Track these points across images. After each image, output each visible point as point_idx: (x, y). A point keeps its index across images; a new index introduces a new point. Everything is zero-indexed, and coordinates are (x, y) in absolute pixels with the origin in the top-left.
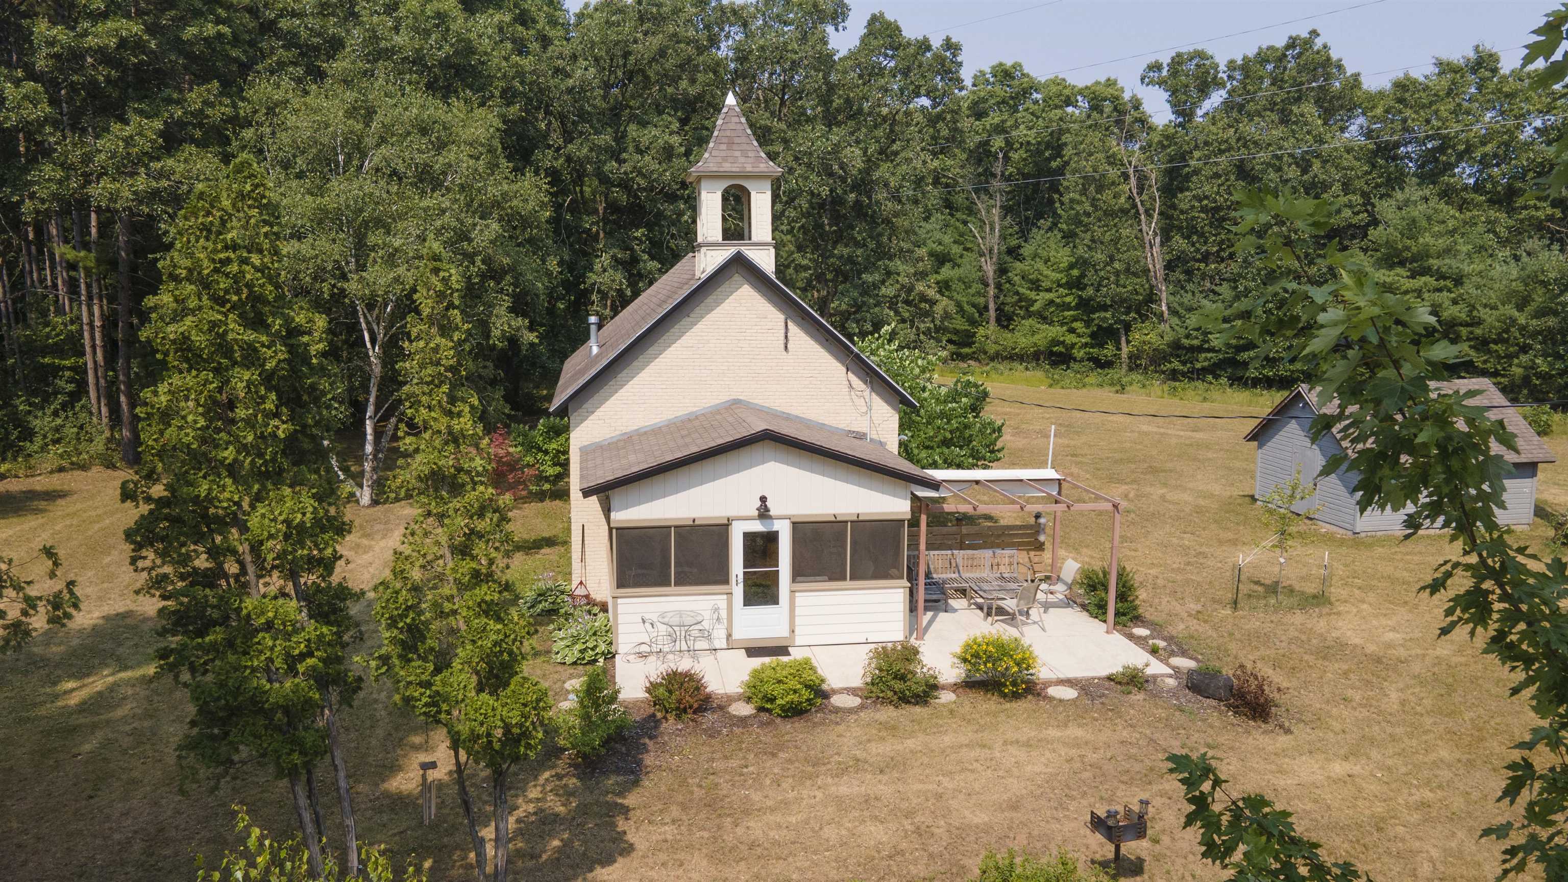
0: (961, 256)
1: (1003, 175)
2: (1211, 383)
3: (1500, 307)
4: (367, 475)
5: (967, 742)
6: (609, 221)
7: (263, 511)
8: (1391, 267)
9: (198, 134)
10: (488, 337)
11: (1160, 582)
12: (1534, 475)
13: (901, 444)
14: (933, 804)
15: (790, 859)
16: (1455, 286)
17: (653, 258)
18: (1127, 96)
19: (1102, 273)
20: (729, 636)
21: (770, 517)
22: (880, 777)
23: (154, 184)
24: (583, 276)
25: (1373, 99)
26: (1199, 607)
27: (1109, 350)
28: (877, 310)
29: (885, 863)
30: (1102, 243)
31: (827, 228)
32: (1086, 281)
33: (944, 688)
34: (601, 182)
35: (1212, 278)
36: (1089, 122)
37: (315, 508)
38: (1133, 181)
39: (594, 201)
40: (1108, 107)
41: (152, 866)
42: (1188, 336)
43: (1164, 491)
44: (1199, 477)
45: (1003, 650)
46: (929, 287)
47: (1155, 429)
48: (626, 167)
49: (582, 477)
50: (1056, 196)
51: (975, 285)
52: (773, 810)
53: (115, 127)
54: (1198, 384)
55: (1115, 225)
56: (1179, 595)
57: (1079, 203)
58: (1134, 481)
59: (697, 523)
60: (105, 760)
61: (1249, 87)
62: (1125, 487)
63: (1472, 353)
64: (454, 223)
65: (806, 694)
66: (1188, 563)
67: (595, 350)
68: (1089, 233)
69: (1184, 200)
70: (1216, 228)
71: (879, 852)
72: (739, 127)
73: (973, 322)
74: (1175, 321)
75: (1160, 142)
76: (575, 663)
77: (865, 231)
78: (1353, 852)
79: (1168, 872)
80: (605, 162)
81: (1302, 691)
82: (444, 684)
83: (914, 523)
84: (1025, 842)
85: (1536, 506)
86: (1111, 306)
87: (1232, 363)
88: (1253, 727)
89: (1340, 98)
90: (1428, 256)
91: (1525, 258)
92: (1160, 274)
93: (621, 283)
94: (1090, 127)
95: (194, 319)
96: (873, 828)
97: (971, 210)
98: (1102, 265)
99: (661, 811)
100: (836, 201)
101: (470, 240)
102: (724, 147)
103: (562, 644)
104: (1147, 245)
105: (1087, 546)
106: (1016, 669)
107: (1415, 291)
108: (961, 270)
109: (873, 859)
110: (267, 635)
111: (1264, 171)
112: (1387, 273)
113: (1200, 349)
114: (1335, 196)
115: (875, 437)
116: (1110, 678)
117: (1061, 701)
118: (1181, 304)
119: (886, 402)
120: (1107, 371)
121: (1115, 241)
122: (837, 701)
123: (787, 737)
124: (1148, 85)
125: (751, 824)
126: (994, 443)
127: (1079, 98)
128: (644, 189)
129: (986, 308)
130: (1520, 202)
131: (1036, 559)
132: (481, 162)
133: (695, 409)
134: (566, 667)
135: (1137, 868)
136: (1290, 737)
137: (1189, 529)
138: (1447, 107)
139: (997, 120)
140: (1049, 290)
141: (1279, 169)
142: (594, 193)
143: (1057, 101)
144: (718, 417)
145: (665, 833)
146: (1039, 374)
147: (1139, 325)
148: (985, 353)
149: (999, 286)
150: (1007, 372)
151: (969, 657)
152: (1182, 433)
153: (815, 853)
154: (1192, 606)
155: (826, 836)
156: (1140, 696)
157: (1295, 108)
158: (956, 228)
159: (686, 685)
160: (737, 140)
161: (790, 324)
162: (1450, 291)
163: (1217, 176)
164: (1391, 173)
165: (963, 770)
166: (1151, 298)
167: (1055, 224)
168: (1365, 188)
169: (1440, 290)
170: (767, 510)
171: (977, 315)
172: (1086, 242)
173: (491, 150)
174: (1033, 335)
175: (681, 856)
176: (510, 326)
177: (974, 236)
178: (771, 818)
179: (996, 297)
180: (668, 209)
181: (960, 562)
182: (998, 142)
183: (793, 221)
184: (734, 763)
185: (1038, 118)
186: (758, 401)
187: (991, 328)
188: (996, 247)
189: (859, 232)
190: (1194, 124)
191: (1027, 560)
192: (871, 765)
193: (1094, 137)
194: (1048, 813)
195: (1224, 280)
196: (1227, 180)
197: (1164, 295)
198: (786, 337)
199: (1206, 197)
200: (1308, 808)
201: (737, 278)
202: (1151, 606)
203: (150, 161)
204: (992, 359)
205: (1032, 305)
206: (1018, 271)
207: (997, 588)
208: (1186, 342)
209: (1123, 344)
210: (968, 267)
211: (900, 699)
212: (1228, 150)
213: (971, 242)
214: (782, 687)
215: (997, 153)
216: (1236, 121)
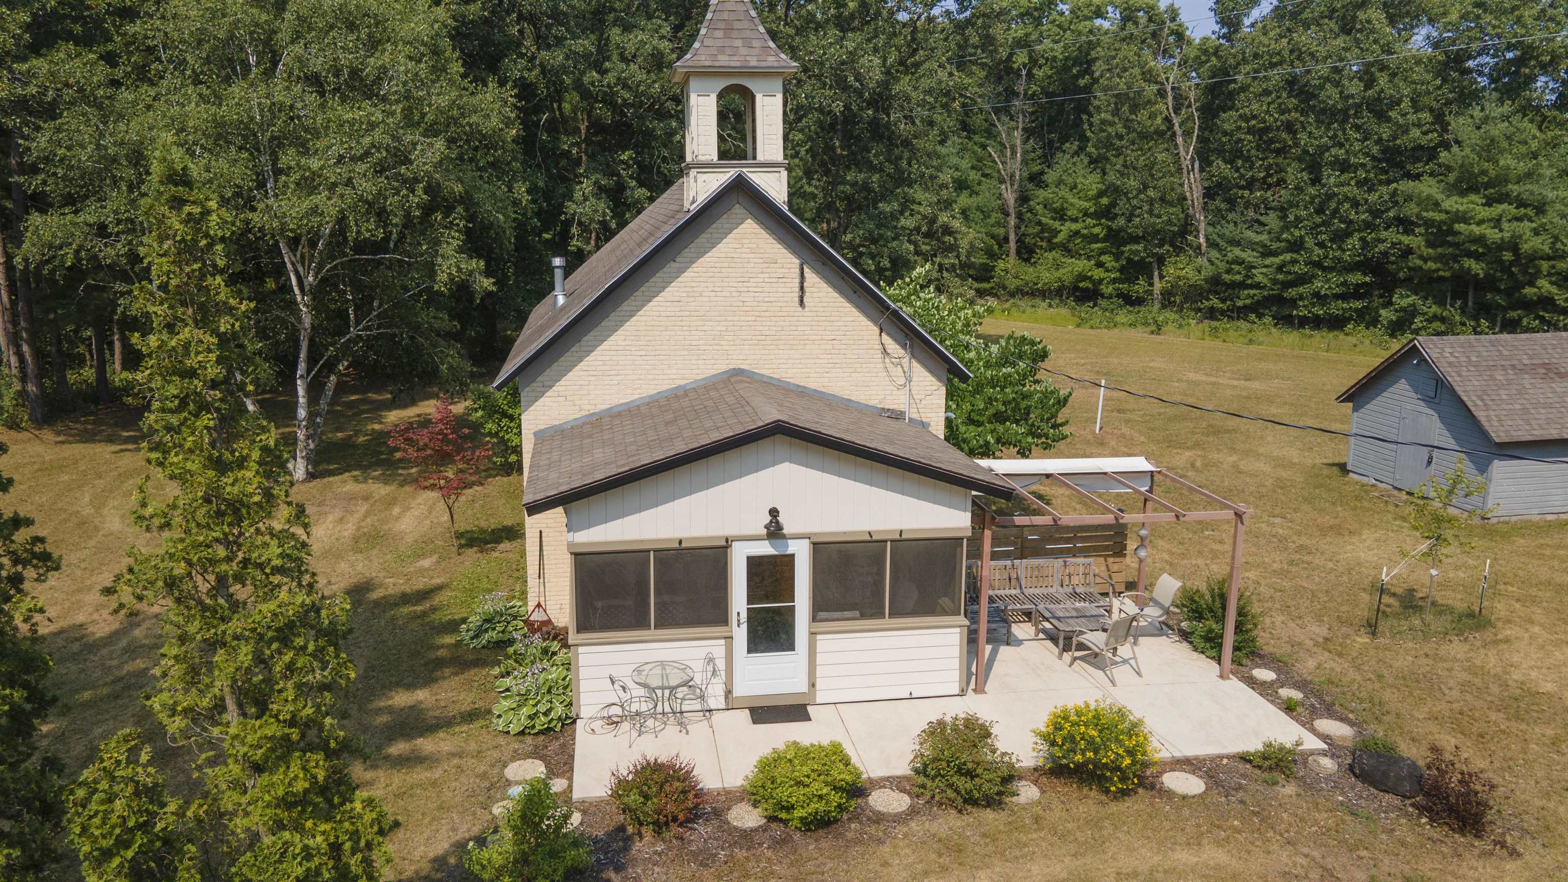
0: (979, 184)
1: (1025, 94)
2: (1254, 323)
4: (301, 445)
6: (593, 142)
8: (1463, 193)
9: (78, 29)
13: (949, 423)
16: (1537, 214)
17: (641, 184)
18: (1163, 6)
19: (1135, 202)
20: (728, 693)
21: (784, 537)
24: (562, 205)
26: (1325, 632)
27: (1140, 286)
28: (895, 244)
30: (1135, 168)
31: (839, 151)
32: (1117, 210)
33: (1023, 775)
34: (582, 98)
35: (1256, 207)
36: (1122, 35)
38: (1170, 100)
39: (575, 119)
40: (1143, 17)
42: (1228, 272)
43: (1233, 459)
44: (1270, 439)
46: (954, 217)
47: (1204, 378)
48: (610, 78)
50: (1085, 117)
51: (994, 215)
54: (1242, 324)
55: (1150, 149)
56: (1294, 612)
57: (1112, 124)
58: (1196, 445)
59: (684, 545)
62: (1188, 454)
63: (1554, 290)
64: (387, 140)
65: (836, 798)
66: (1291, 563)
67: (561, 300)
68: (1122, 157)
69: (1228, 120)
70: (1264, 151)
72: (740, 7)
73: (992, 255)
74: (1214, 254)
75: (1197, 57)
76: (522, 733)
77: (882, 153)
80: (585, 72)
86: (1143, 237)
87: (1279, 300)
88: (1463, 845)
90: (1507, 181)
92: (1199, 202)
93: (604, 214)
94: (1124, 40)
97: (990, 132)
98: (1135, 193)
100: (849, 117)
102: (719, 34)
103: (506, 704)
104: (1185, 171)
106: (1126, 759)
107: (1493, 220)
108: (980, 198)
111: (1322, 87)
112: (1460, 200)
113: (1242, 285)
114: (1402, 114)
115: (915, 416)
116: (1244, 758)
117: (1184, 797)
118: (1221, 236)
119: (930, 371)
120: (1137, 308)
121: (1150, 167)
122: (878, 801)
126: (1054, 416)
127: (1110, 9)
128: (632, 105)
129: (1006, 239)
131: (1115, 568)
132: (423, 65)
133: (683, 382)
134: (508, 740)
137: (1277, 511)
138: (1531, 13)
139: (1020, 33)
140: (1075, 220)
141: (1337, 84)
142: (574, 110)
143: (1086, 12)
144: (713, 394)
146: (1064, 311)
147: (1173, 259)
148: (1005, 288)
149: (1020, 216)
150: (1029, 310)
151: (1057, 739)
152: (1235, 383)
154: (1315, 629)
156: (1289, 789)
157: (1359, 15)
158: (974, 152)
159: (667, 787)
160: (737, 25)
161: (807, 270)
162: (1530, 220)
163: (1267, 92)
164: (1464, 88)
166: (1187, 227)
167: (1082, 149)
168: (1434, 104)
169: (1519, 219)
170: (779, 527)
171: (996, 247)
172: (1118, 167)
173: (436, 52)
174: (1057, 269)
176: (459, 270)
177: (994, 161)
179: (1017, 227)
180: (659, 128)
181: (1022, 575)
182: (1021, 58)
183: (798, 144)
185: (1065, 31)
186: (765, 370)
187: (1012, 261)
188: (1018, 173)
189: (876, 154)
190: (1241, 35)
191: (1104, 568)
193: (1128, 51)
195: (1271, 209)
196: (1279, 97)
197: (1202, 226)
198: (802, 288)
199: (1254, 117)
201: (738, 210)
203: (13, 62)
204: (1012, 295)
205: (1056, 237)
206: (1041, 199)
207: (1074, 614)
208: (1227, 278)
209: (1156, 279)
210: (987, 194)
211: (965, 801)
212: (1280, 63)
213: (990, 167)
214: (803, 791)
215: (1019, 69)
216: (1289, 30)
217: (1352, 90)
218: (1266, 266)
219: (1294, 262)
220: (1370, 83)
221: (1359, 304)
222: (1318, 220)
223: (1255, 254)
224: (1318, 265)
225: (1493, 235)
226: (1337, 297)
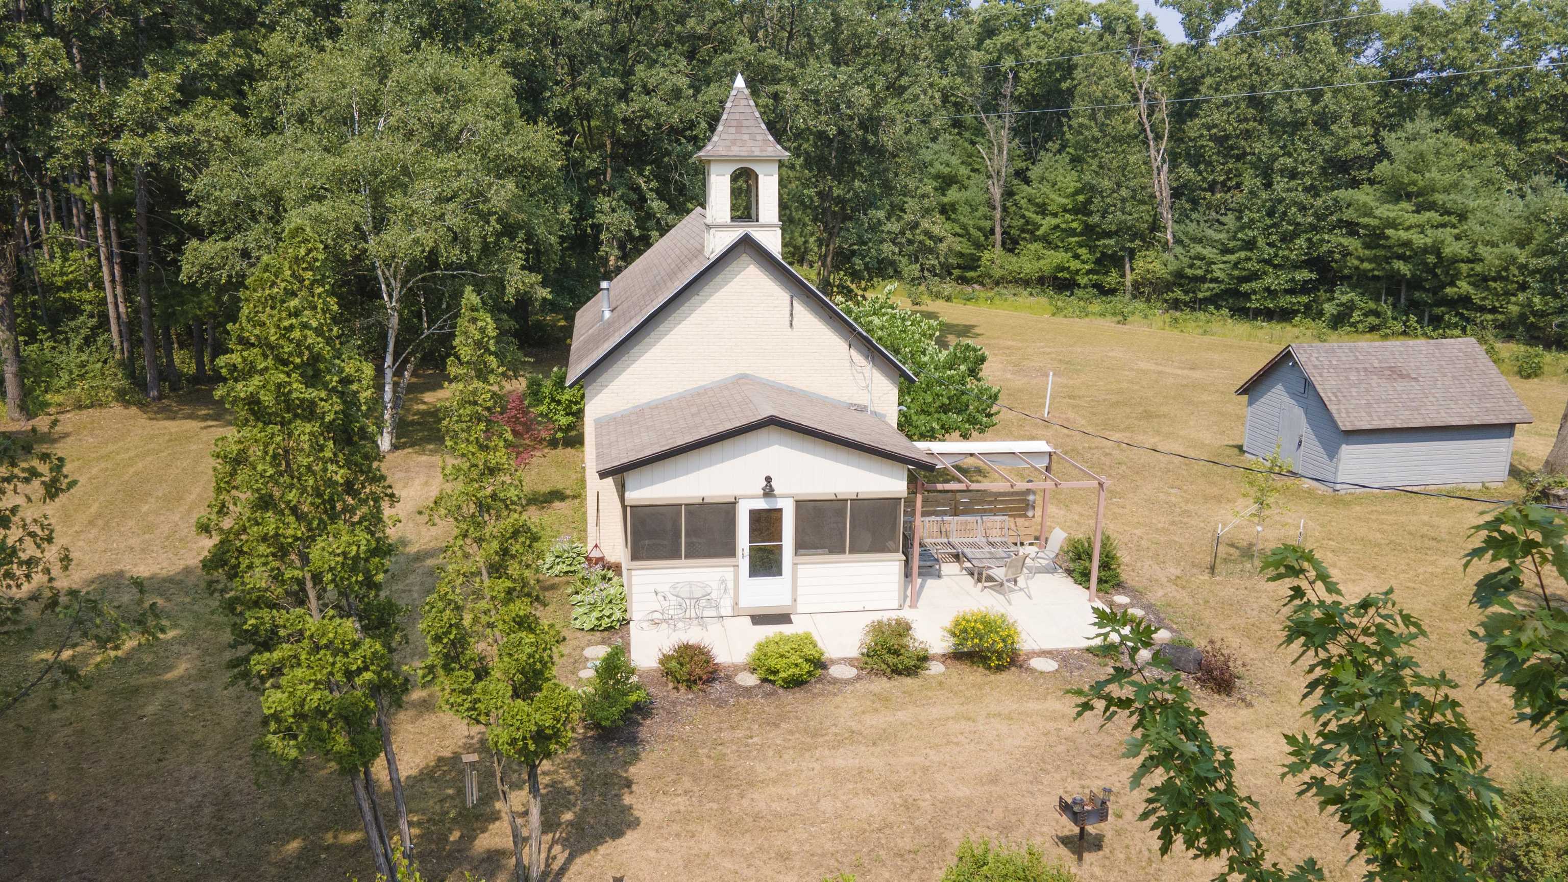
0: (969, 178)
1: (1012, 95)
2: (1212, 314)
3: (1501, 245)
4: (387, 424)
5: (953, 714)
6: (617, 157)
7: (323, 544)
8: (1395, 201)
9: (214, 86)
10: (503, 294)
11: (1144, 543)
12: (1511, 435)
13: (902, 414)
14: (920, 777)
15: (790, 831)
16: (1460, 221)
17: (661, 197)
18: (1140, 15)
19: (1108, 200)
20: (735, 604)
21: (775, 496)
22: (872, 749)
23: (174, 139)
24: (592, 215)
25: (1391, 23)
26: (1178, 572)
27: (1112, 278)
29: (875, 836)
30: (1109, 170)
32: (1092, 207)
33: (934, 658)
34: (608, 118)
35: (1217, 207)
36: (1101, 44)
37: (368, 541)
38: (1143, 104)
39: (602, 135)
40: (1120, 28)
41: (223, 829)
42: (1191, 266)
44: (1192, 423)
45: (989, 625)
47: (1153, 367)
48: (634, 108)
49: (599, 456)
50: (1064, 120)
51: (981, 208)
52: (775, 782)
53: (134, 82)
54: (1201, 315)
55: (1123, 151)
56: (1161, 558)
57: (1088, 128)
58: (1129, 428)
59: (706, 501)
60: (169, 722)
61: (1264, 11)
63: (1471, 290)
64: (470, 184)
65: (806, 667)
67: (607, 312)
68: (1097, 159)
69: (1193, 128)
70: (1224, 156)
71: (869, 824)
72: (748, 110)
73: (979, 246)
74: (1179, 250)
75: (1173, 63)
76: (592, 630)
78: (1294, 827)
79: (1127, 847)
80: (613, 105)
81: (1267, 663)
82: (484, 692)
83: (910, 502)
84: (1002, 815)
85: (1511, 465)
86: (1116, 233)
87: (1233, 293)
88: (1218, 701)
89: (1356, 24)
90: (1434, 191)
91: (1530, 196)
92: (1167, 201)
93: (629, 225)
94: (1102, 49)
95: (262, 378)
96: (865, 801)
97: (979, 130)
98: (1109, 192)
99: (674, 782)
101: (487, 200)
102: (733, 130)
103: (581, 610)
104: (1155, 172)
105: (1077, 503)
106: (1001, 645)
107: (1419, 226)
108: (968, 193)
109: (865, 831)
110: (328, 653)
111: (1275, 101)
112: (1392, 207)
113: (1203, 279)
114: (1343, 128)
115: (875, 409)
116: (1088, 650)
117: (1042, 673)
118: (1186, 234)
119: (886, 376)
120: (1110, 298)
121: (1123, 168)
122: (835, 671)
123: (788, 708)
124: (1161, 6)
125: (756, 796)
126: (987, 408)
127: (1092, 16)
128: (653, 129)
129: (992, 231)
130: (1530, 136)
131: (1026, 524)
132: (497, 123)
133: (703, 384)
134: (584, 633)
135: (1097, 844)
136: (1251, 710)
137: (1177, 483)
138: (1464, 36)
139: (1008, 39)
140: (1055, 215)
141: (1289, 99)
142: (601, 128)
143: (1069, 20)
144: (726, 393)
145: (678, 804)
146: (1043, 300)
147: (1143, 253)
148: (990, 277)
149: (1005, 209)
150: (1011, 298)
151: (958, 633)
152: (1179, 372)
153: (812, 825)
154: (1173, 570)
155: (822, 809)
157: (1309, 35)
158: (964, 149)
159: (696, 658)
160: (745, 123)
161: (795, 302)
162: (1453, 226)
163: (1226, 103)
164: (1404, 103)
165: (949, 743)
166: (1155, 226)
167: (1063, 148)
168: (1376, 118)
169: (1444, 226)
170: (772, 490)
171: (982, 239)
172: (1094, 167)
174: (1038, 259)
175: (692, 827)
176: (523, 283)
177: (982, 158)
178: (772, 790)
179: (1003, 220)
181: (951, 528)
182: (1008, 62)
184: (739, 734)
185: (1049, 37)
186: (764, 375)
187: (997, 252)
188: (1004, 169)
190: (1207, 49)
191: (1017, 526)
192: (865, 738)
193: (1105, 60)
194: (1024, 787)
195: (1229, 210)
196: (1238, 108)
197: (1169, 224)
198: (792, 315)
199: (1215, 126)
200: (1259, 782)
201: (745, 258)
202: (1133, 570)
203: (169, 116)
204: (997, 283)
205: (1038, 229)
206: (1024, 194)
207: (988, 556)
208: (1189, 272)
209: (1128, 271)
210: (975, 189)
211: (893, 671)
212: (1240, 77)
213: (978, 163)
214: (785, 661)
215: (1006, 73)
216: (1250, 45)
217: (1300, 105)
218: (1225, 262)
219: (1249, 259)
220: (1316, 97)
221: (1305, 299)
222: (1268, 221)
223: (1215, 250)
224: (1268, 262)
225: (1419, 240)
226: (1287, 292)
